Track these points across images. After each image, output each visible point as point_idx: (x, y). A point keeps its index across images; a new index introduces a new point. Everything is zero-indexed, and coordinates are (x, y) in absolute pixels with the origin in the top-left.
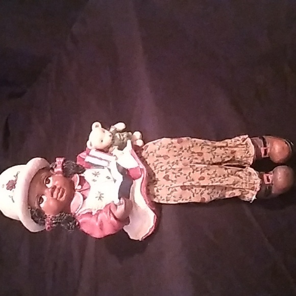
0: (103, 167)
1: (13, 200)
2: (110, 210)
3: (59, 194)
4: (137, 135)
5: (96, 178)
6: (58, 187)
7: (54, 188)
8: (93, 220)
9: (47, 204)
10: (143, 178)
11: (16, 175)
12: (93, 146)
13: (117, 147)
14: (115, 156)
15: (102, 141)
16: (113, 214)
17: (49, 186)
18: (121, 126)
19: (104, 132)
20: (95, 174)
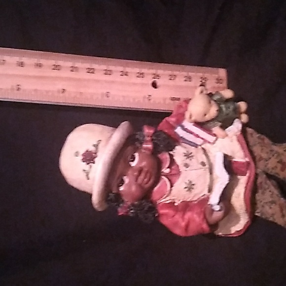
11: (96, 143)
20: (188, 156)
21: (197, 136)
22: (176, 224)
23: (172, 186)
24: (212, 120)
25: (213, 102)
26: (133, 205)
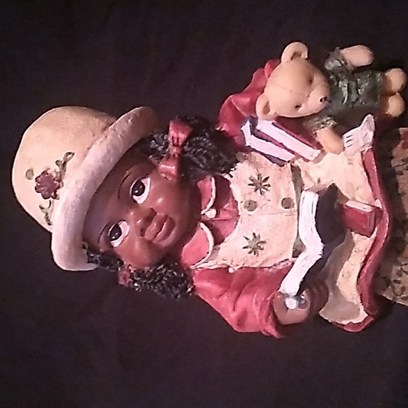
0: (281, 163)
1: (47, 219)
2: (271, 307)
4: (395, 78)
5: (256, 196)
6: (160, 214)
7: (150, 217)
11: (61, 159)
12: (272, 112)
13: (332, 123)
14: (319, 146)
15: (298, 107)
16: (275, 317)
17: (140, 200)
18: (358, 56)
19: (311, 81)
23: (217, 243)
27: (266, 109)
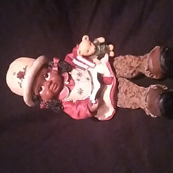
0: (85, 69)
1: (21, 86)
2: (88, 106)
3: (54, 88)
4: (111, 47)
5: (79, 78)
6: (54, 82)
7: (51, 82)
8: (74, 108)
9: (45, 92)
10: (113, 86)
11: (25, 67)
12: (81, 53)
13: (97, 57)
15: (88, 51)
16: (89, 109)
17: (47, 79)
18: (101, 40)
19: (91, 44)
20: (79, 75)
21: (85, 64)
22: (73, 112)
23: (70, 91)
24: (93, 54)
25: (92, 44)
26: (48, 102)
27: (80, 53)
